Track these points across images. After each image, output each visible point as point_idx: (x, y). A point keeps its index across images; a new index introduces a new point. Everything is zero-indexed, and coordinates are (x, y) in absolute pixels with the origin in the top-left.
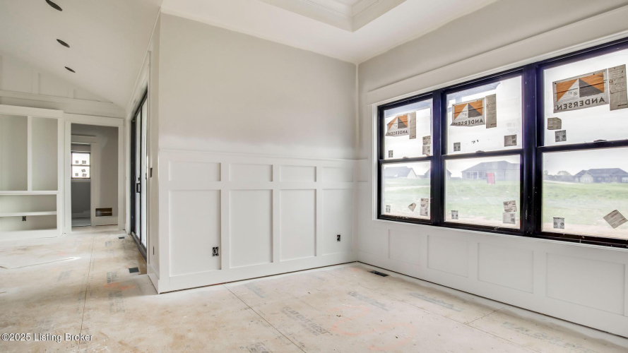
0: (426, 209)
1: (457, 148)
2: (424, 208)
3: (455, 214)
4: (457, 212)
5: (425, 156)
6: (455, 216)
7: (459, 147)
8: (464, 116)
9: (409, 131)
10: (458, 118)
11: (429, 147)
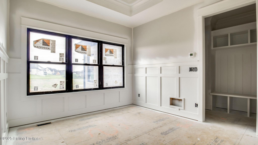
0: (63, 86)
1: (77, 61)
2: (62, 86)
3: (77, 86)
4: (78, 85)
5: (61, 62)
6: (77, 87)
7: (78, 61)
8: (80, 49)
9: (51, 48)
10: (77, 49)
11: (63, 58)
